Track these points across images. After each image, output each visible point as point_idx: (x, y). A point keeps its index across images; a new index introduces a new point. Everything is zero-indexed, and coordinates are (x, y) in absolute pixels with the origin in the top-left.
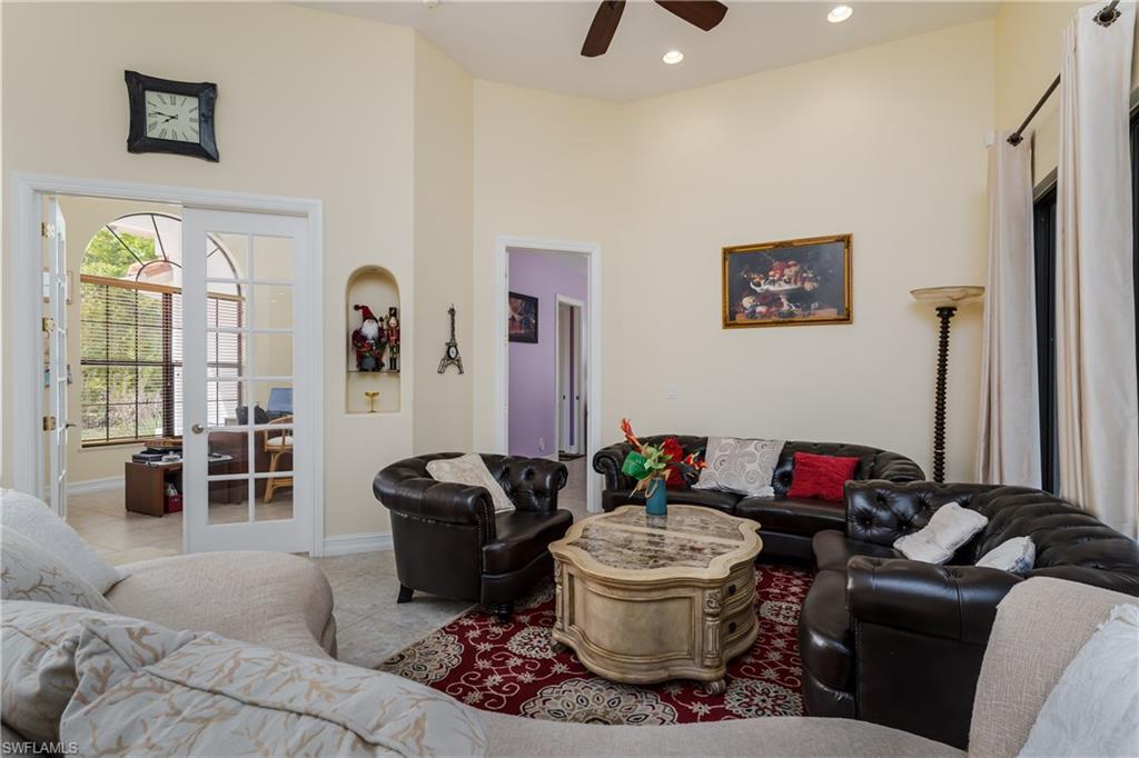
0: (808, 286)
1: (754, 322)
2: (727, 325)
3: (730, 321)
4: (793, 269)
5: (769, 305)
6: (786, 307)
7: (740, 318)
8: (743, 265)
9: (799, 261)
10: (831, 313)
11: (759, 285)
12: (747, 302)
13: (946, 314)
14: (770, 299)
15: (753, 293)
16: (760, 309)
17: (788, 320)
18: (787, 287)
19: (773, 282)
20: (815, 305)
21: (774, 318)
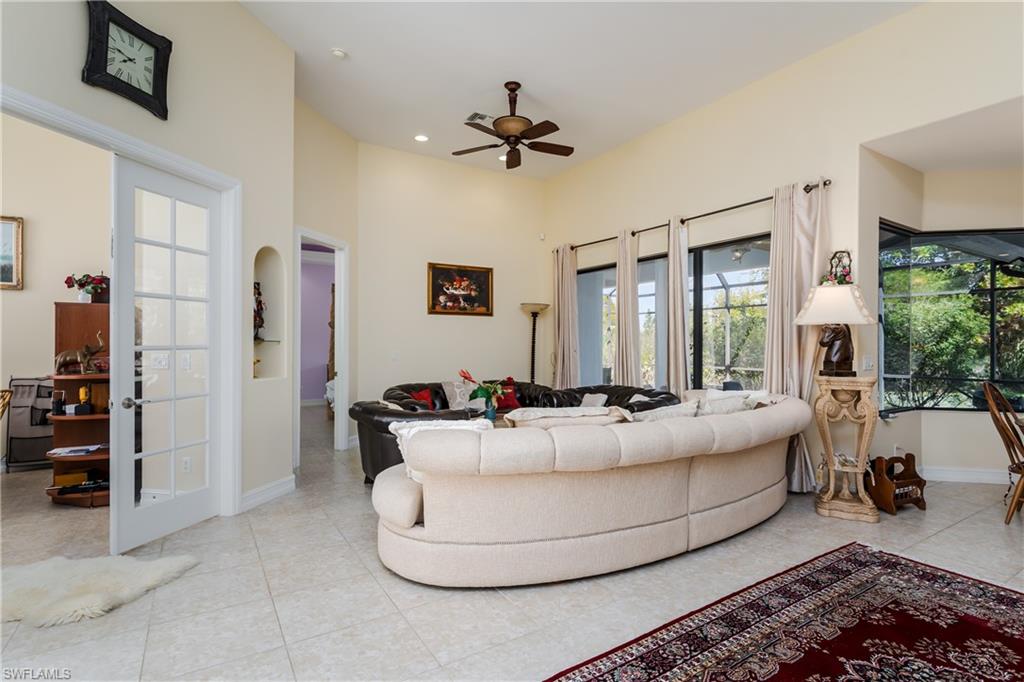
0: (473, 293)
1: (446, 311)
2: (430, 313)
3: (433, 310)
4: (467, 283)
5: (454, 302)
6: (462, 304)
7: (438, 308)
8: (441, 276)
9: (469, 278)
10: (483, 309)
11: (448, 289)
12: (442, 299)
13: (535, 315)
14: (454, 298)
15: (445, 293)
16: (449, 304)
17: (463, 312)
18: (463, 293)
19: (456, 289)
20: (476, 305)
21: (456, 310)
